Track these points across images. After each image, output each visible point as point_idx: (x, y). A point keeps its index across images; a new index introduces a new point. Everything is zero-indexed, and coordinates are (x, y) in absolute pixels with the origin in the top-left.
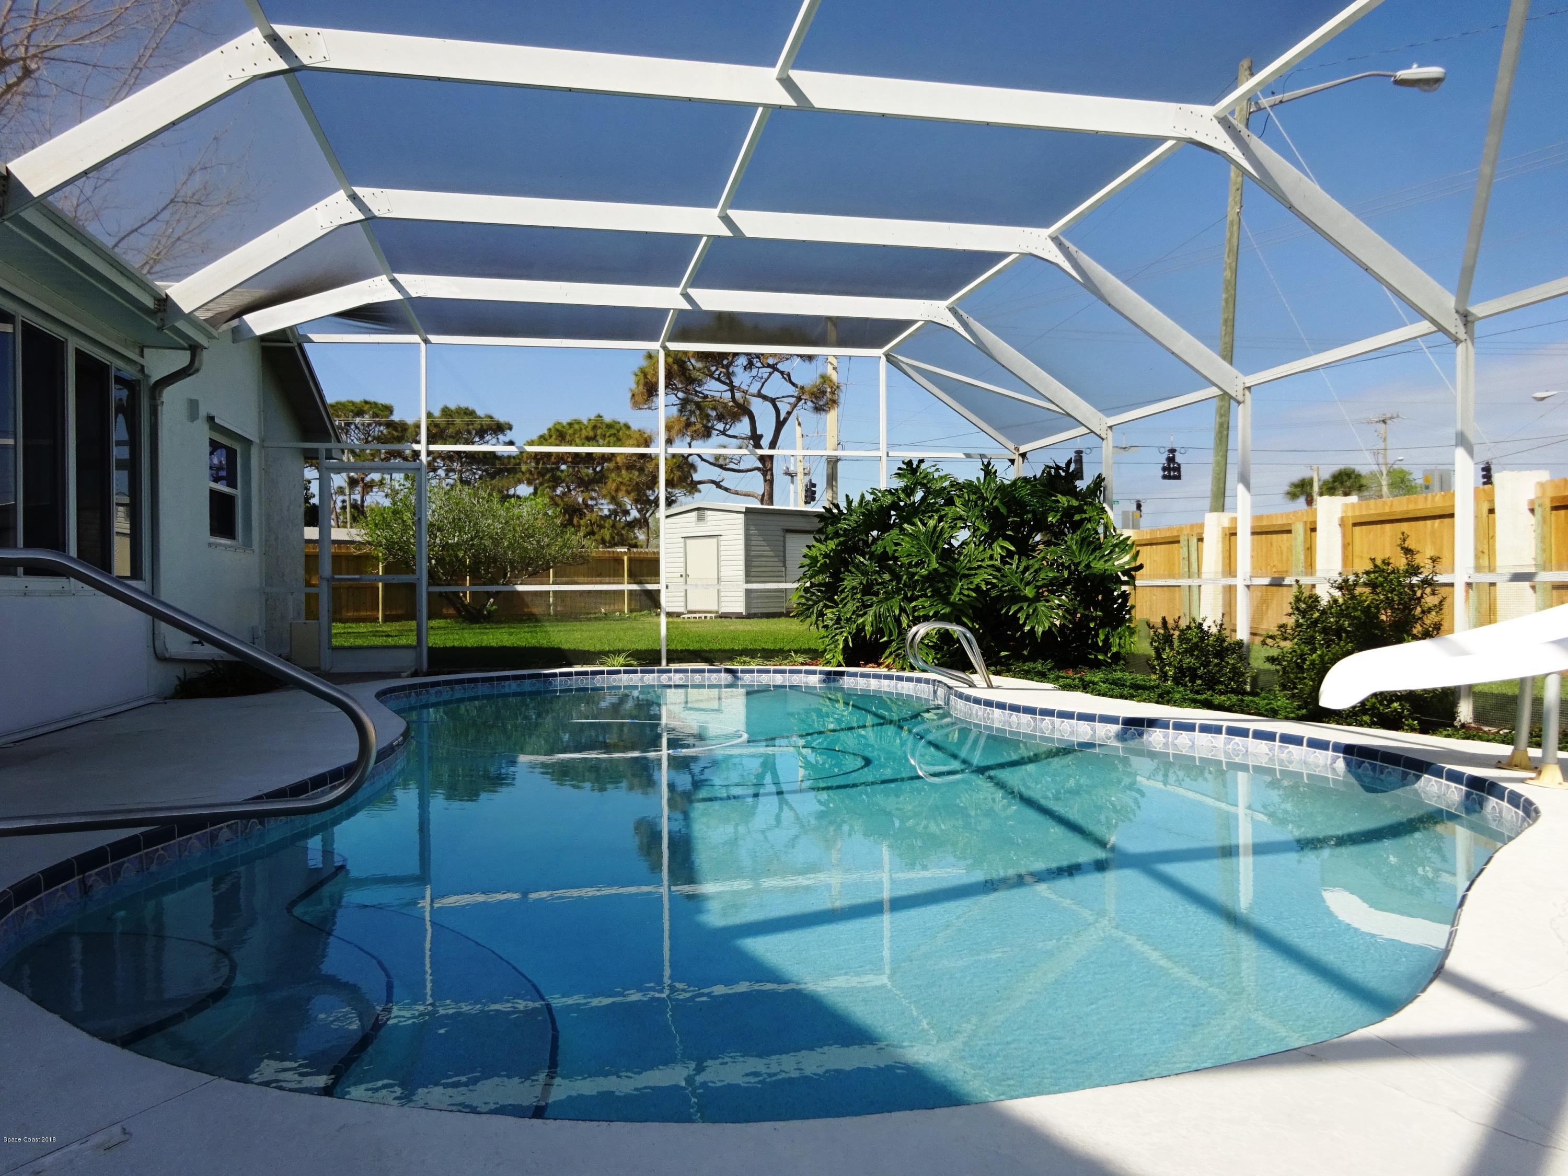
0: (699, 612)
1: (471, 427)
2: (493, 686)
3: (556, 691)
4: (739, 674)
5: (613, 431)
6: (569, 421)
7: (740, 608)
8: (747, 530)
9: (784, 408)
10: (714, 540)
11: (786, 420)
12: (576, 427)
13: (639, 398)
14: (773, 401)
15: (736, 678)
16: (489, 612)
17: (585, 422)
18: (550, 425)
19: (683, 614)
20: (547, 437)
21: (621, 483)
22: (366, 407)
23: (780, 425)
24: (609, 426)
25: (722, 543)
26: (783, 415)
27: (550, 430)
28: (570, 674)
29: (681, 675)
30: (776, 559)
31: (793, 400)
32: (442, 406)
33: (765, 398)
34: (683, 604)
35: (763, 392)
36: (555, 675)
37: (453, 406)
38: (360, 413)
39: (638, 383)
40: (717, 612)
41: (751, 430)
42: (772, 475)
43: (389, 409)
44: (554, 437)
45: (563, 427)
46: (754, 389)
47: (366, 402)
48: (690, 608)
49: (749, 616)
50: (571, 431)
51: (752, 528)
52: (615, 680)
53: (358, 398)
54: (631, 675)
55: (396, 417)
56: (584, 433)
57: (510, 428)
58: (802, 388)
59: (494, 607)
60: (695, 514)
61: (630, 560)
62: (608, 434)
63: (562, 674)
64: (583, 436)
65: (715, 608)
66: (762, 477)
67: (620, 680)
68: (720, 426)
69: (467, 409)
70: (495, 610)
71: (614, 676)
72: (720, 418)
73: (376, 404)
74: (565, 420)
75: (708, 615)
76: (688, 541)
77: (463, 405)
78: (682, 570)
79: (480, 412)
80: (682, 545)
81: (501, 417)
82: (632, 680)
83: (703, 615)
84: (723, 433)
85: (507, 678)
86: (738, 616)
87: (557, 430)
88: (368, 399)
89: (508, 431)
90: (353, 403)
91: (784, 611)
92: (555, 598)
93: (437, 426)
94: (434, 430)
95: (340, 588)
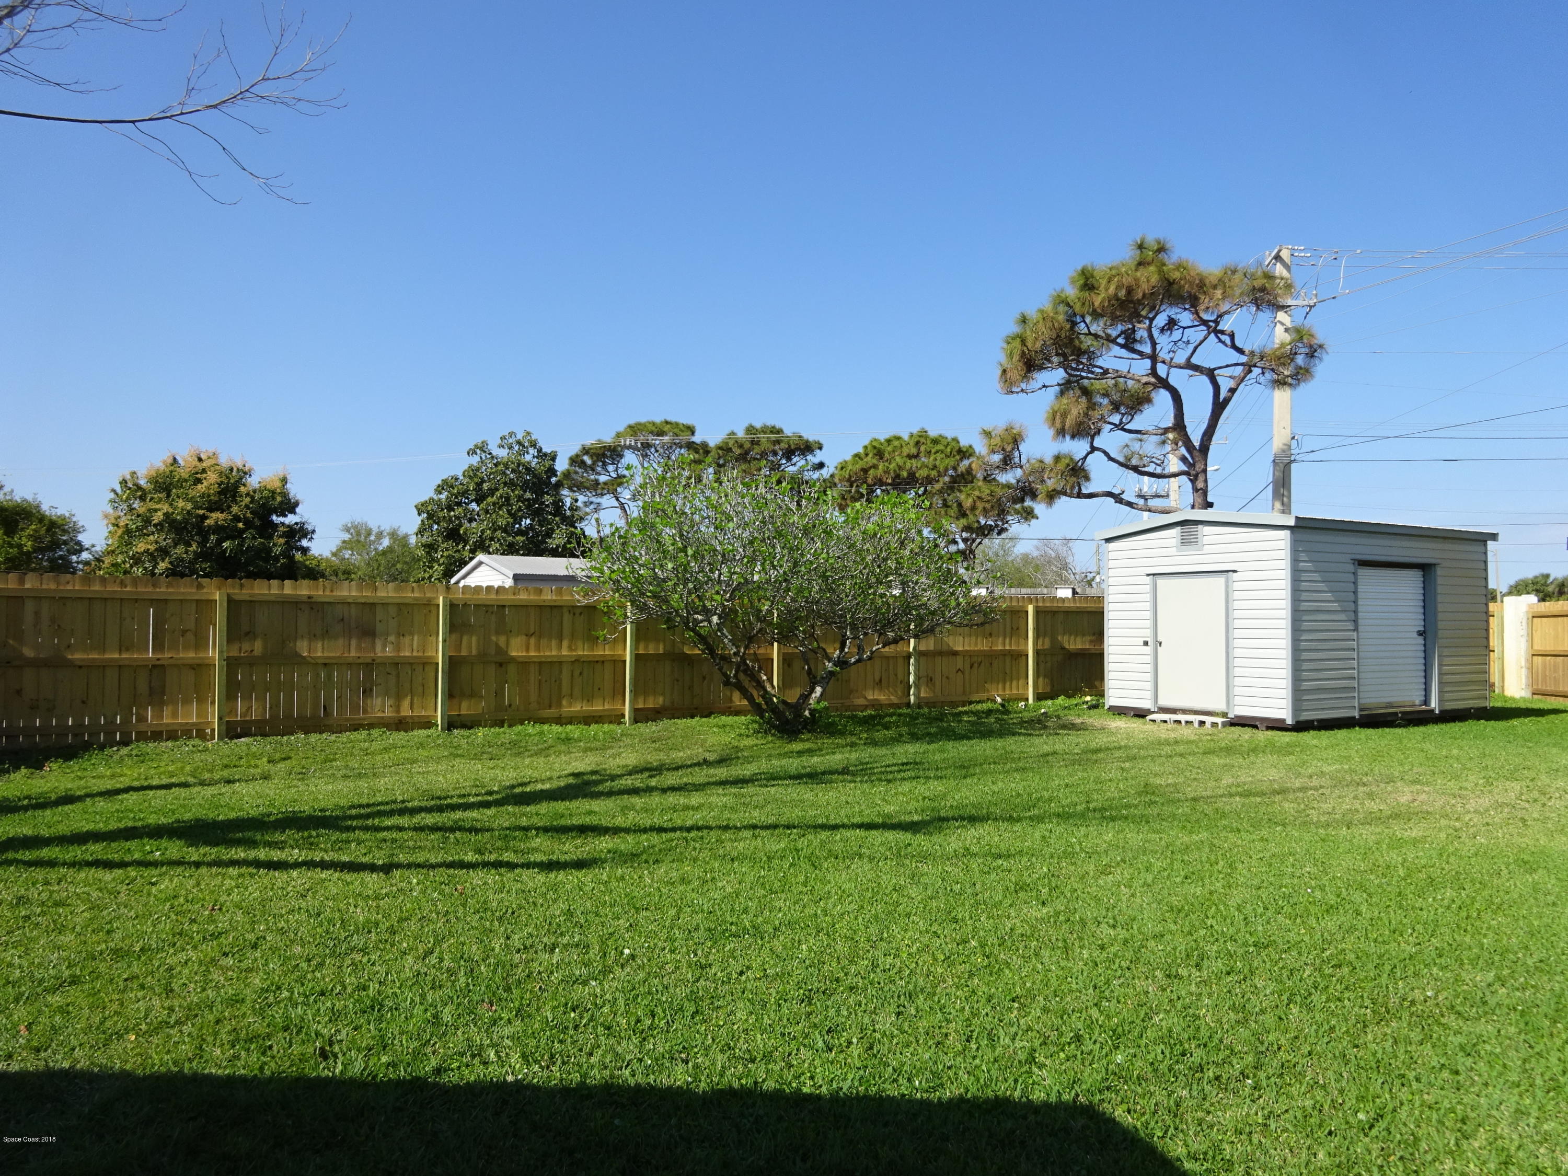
0: (1185, 711)
1: (777, 447)
5: (940, 447)
6: (887, 437)
7: (1282, 711)
8: (1295, 561)
9: (1225, 385)
10: (1220, 580)
11: (1227, 401)
12: (896, 443)
13: (1014, 375)
14: (1211, 374)
16: (812, 712)
17: (906, 437)
18: (866, 442)
19: (1149, 712)
20: (863, 456)
21: (979, 498)
22: (667, 428)
23: (1219, 406)
24: (935, 441)
25: (1236, 586)
26: (1223, 394)
27: (866, 447)
30: (1342, 617)
31: (1239, 370)
32: (746, 425)
33: (1196, 368)
34: (1149, 694)
35: (1194, 360)
37: (758, 425)
38: (661, 433)
39: (1011, 355)
40: (1225, 715)
41: (1176, 417)
42: (1206, 481)
43: (691, 430)
44: (871, 455)
45: (881, 444)
46: (1181, 358)
47: (667, 422)
48: (1164, 702)
49: (1301, 727)
50: (890, 449)
51: (1303, 556)
53: (658, 419)
55: (697, 439)
56: (906, 451)
57: (820, 448)
58: (1252, 353)
59: (824, 704)
60: (1175, 532)
61: (1038, 612)
62: (933, 451)
64: (905, 454)
65: (1221, 706)
66: (1189, 484)
68: (1116, 419)
69: (774, 427)
70: (826, 708)
72: (1116, 407)
73: (677, 424)
74: (882, 437)
75: (1208, 720)
76: (1161, 582)
77: (770, 423)
78: (1148, 634)
79: (788, 432)
80: (1148, 588)
81: (810, 436)
83: (1196, 718)
84: (1120, 427)
86: (1276, 725)
87: (875, 447)
88: (669, 419)
89: (818, 451)
90: (654, 424)
91: (1356, 714)
92: (918, 677)
93: (741, 446)
94: (738, 451)
95: (561, 663)
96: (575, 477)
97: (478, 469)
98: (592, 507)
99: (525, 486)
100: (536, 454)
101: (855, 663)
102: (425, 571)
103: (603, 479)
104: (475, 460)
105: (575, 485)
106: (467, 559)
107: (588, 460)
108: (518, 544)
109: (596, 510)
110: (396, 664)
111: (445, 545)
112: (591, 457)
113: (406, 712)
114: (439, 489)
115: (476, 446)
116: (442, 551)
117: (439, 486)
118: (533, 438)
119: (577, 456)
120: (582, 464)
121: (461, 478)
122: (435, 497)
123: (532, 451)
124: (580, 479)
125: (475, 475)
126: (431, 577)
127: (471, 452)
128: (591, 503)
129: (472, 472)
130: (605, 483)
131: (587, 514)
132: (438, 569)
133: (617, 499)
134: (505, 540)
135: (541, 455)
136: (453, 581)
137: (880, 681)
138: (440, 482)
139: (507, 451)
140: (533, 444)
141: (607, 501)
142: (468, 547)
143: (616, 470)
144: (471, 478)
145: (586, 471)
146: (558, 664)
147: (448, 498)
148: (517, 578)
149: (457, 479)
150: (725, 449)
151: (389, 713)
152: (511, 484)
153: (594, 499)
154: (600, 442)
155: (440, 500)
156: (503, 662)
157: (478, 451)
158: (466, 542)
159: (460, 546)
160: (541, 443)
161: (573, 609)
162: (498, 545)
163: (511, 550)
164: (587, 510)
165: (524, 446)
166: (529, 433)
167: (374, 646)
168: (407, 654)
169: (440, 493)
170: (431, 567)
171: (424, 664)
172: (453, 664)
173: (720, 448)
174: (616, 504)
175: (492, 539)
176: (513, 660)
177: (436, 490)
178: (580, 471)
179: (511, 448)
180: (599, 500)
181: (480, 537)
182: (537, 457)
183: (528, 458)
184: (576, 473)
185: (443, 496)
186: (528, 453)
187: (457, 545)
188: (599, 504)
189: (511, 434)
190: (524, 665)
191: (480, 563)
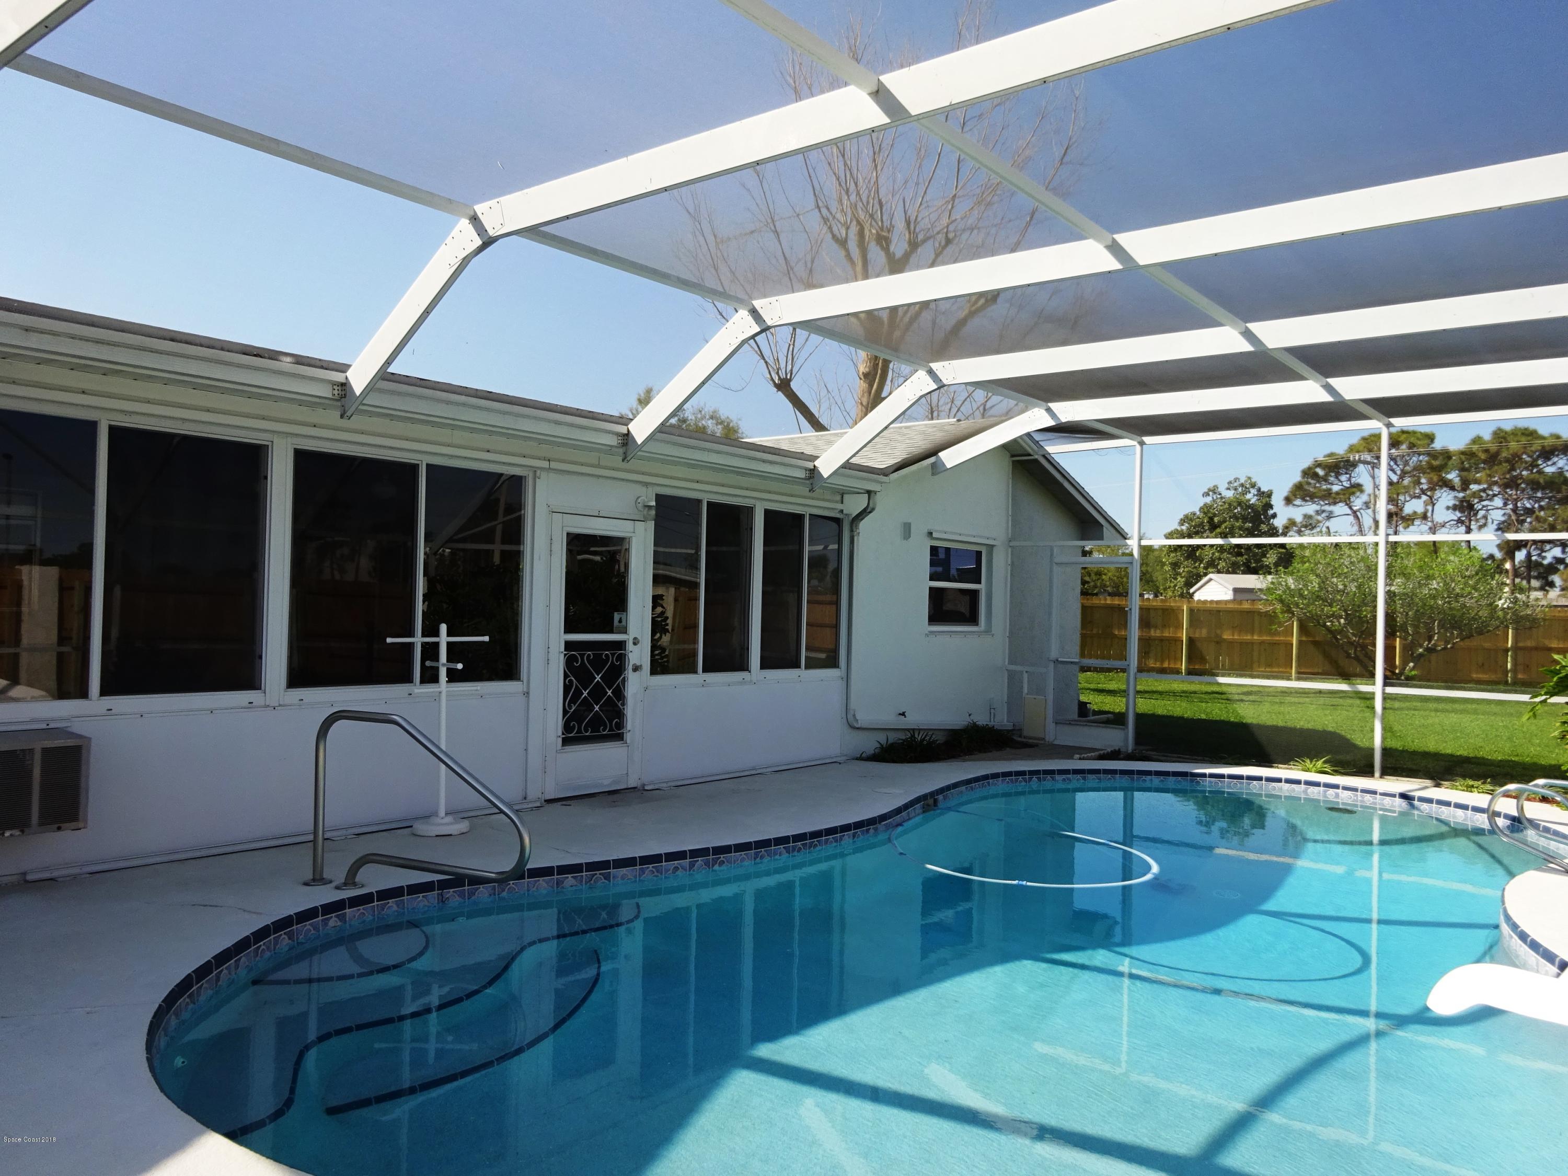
2: (1133, 779)
3: (1204, 792)
4: (1416, 803)
15: (1412, 806)
16: (1407, 677)
22: (1404, 438)
28: (1222, 776)
29: (1350, 793)
32: (1495, 428)
36: (1204, 775)
37: (1508, 427)
38: (1398, 443)
43: (1431, 438)
47: (1404, 433)
52: (1274, 788)
54: (1294, 786)
55: (1438, 445)
59: (1414, 673)
63: (1212, 776)
67: (1281, 789)
69: (1526, 429)
70: (1416, 675)
71: (1273, 784)
73: (1416, 434)
77: (1522, 424)
82: (1294, 790)
85: (1149, 773)
88: (1406, 430)
92: (1515, 664)
93: (1487, 451)
94: (1483, 456)
95: (1253, 643)
96: (1306, 487)
97: (1211, 506)
98: (1324, 515)
99: (1245, 519)
100: (1256, 493)
101: (1441, 650)
102: (1171, 581)
103: (1336, 488)
104: (1208, 500)
105: (1307, 496)
106: (1202, 574)
107: (1321, 472)
108: (1239, 562)
109: (1329, 518)
110: (1162, 640)
111: (1186, 563)
112: (1324, 469)
113: (1166, 665)
114: (1182, 522)
115: (1210, 490)
116: (1184, 567)
117: (1181, 520)
118: (1253, 480)
119: (1309, 468)
120: (1315, 476)
121: (1198, 513)
122: (1179, 528)
123: (1253, 491)
124: (1311, 490)
125: (1208, 511)
126: (1175, 586)
127: (1206, 494)
128: (1323, 511)
129: (1206, 509)
130: (1337, 493)
131: (1319, 522)
132: (1181, 580)
133: (1350, 508)
134: (1230, 560)
135: (1260, 493)
136: (1192, 591)
137: (1483, 665)
138: (1182, 517)
139: (1233, 492)
140: (1253, 485)
141: (1340, 509)
142: (1202, 565)
143: (1349, 480)
144: (1205, 513)
145: (1319, 482)
146: (1252, 643)
147: (1188, 529)
148: (1236, 591)
149: (1195, 514)
150: (1468, 454)
151: (1158, 665)
152: (1236, 518)
153: (1327, 508)
154: (1331, 455)
155: (1182, 530)
156: (1219, 642)
157: (1211, 493)
158: (1201, 562)
159: (1197, 564)
160: (1260, 484)
161: (1260, 614)
162: (1224, 564)
163: (1233, 569)
164: (1319, 518)
165: (1246, 487)
166: (1249, 478)
167: (1150, 632)
168: (1167, 635)
169: (1183, 525)
170: (1176, 579)
171: (1176, 641)
172: (1191, 641)
173: (1463, 453)
174: (1349, 511)
175: (1220, 559)
176: (1225, 640)
177: (1179, 523)
178: (1312, 482)
179: (1236, 489)
180: (1331, 508)
181: (1211, 558)
182: (1257, 495)
183: (1248, 496)
184: (1309, 484)
185: (1184, 528)
186: (1250, 492)
187: (1195, 563)
188: (1331, 512)
189: (1236, 480)
190: (1231, 643)
191: (1211, 580)
